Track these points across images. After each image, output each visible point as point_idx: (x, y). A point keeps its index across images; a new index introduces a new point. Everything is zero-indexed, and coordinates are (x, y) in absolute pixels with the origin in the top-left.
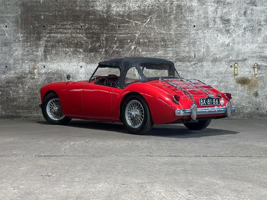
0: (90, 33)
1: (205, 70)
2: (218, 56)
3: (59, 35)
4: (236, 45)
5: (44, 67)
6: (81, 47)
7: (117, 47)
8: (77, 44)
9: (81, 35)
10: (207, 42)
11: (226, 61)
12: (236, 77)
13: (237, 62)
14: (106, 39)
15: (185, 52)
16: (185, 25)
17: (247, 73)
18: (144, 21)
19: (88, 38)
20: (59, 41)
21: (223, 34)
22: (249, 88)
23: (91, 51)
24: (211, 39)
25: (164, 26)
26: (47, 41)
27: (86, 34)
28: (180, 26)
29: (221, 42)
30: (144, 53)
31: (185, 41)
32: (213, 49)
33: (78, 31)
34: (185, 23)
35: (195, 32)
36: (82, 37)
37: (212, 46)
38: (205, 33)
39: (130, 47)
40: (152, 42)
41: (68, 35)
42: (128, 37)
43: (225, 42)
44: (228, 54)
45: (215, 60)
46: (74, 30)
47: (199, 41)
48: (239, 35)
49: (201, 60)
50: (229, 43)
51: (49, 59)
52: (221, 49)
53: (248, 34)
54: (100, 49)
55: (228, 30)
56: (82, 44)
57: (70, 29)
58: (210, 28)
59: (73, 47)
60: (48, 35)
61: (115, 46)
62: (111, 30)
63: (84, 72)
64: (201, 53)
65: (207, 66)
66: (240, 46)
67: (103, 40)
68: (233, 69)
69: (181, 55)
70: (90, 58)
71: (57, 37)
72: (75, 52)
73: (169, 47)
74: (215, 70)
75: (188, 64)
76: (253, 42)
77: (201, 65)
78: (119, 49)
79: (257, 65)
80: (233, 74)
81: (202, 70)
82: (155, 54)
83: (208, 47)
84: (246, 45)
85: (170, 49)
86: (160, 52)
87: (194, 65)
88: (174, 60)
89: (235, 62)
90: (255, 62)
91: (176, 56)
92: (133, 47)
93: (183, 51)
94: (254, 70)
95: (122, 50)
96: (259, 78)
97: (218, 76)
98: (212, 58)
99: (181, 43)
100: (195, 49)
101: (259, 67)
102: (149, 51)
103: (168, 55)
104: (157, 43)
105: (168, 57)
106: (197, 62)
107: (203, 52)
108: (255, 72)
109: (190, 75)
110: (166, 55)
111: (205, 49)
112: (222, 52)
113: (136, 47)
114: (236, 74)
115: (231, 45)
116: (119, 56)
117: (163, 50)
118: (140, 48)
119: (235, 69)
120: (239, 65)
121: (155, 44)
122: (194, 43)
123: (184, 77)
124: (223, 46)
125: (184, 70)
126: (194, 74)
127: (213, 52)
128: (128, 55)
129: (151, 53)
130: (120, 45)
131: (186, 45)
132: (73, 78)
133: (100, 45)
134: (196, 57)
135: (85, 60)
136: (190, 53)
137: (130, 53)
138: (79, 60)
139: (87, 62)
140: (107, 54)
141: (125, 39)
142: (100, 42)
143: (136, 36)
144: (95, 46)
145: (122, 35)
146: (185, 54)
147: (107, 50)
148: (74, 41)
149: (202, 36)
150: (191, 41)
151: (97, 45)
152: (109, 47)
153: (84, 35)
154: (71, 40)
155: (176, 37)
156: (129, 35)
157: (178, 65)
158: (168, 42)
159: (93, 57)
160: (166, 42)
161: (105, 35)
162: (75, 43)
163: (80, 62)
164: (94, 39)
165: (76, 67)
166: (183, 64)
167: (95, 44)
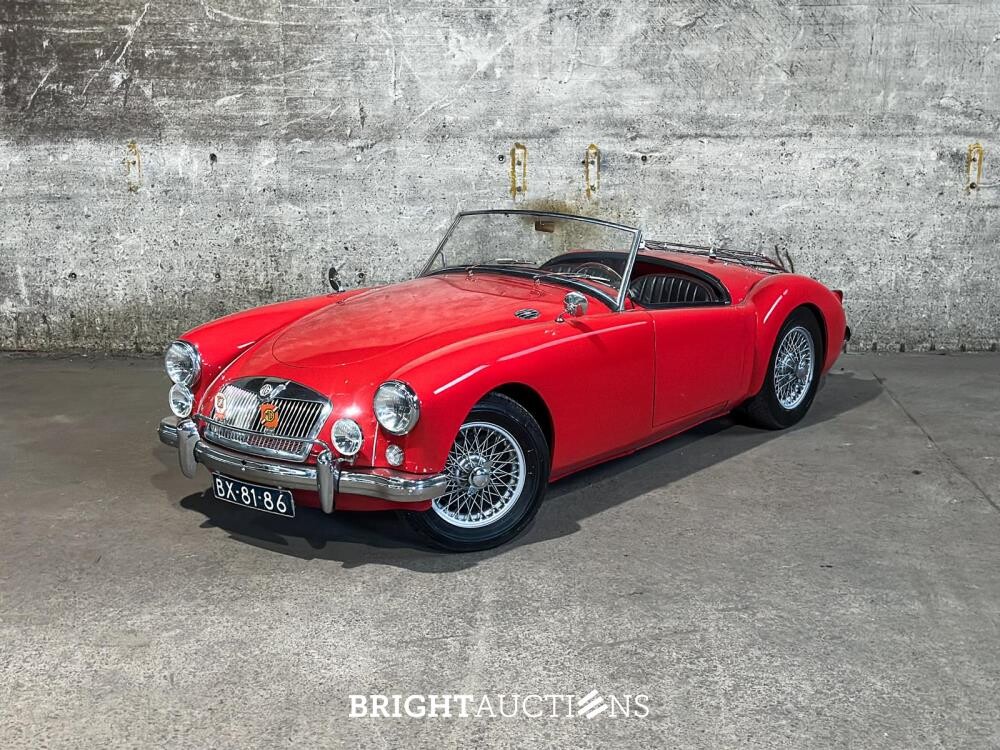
1: (402, 170)
2: (449, 118)
4: (516, 73)
7: (53, 78)
10: (409, 63)
11: (480, 137)
12: (519, 198)
13: (520, 141)
14: (6, 42)
15: (323, 100)
17: (558, 186)
21: (467, 31)
22: (568, 242)
24: (421, 49)
29: (463, 62)
30: (165, 101)
31: (323, 56)
32: (431, 92)
35: (357, 20)
37: (426, 79)
38: (399, 27)
39: (105, 77)
40: (193, 59)
42: (94, 35)
43: (475, 62)
44: (490, 111)
45: (440, 134)
47: (375, 59)
48: (527, 33)
49: (386, 133)
50: (492, 67)
52: (461, 90)
53: (563, 29)
55: (488, 17)
58: (417, 7)
61: (46, 73)
62: (25, 8)
64: (388, 104)
65: (410, 154)
68: (507, 167)
69: (309, 111)
73: (259, 81)
74: (442, 171)
75: (339, 147)
76: (580, 64)
77: (387, 152)
78: (63, 87)
79: (598, 153)
80: (509, 188)
81: (393, 172)
82: (206, 109)
83: (411, 81)
84: (557, 74)
85: (265, 87)
86: (227, 101)
87: (359, 151)
88: (284, 132)
89: (514, 141)
90: (589, 143)
91: (292, 117)
92: (117, 79)
93: (316, 96)
94: (587, 172)
95: (72, 91)
96: (605, 202)
97: (451, 193)
98: (428, 127)
99: (306, 64)
100: (362, 91)
101: (603, 162)
102: (182, 96)
103: (259, 113)
104: (212, 64)
105: (257, 118)
106: (370, 142)
107: (392, 101)
108: (587, 179)
109: (346, 189)
110: (252, 113)
111: (400, 91)
112: (467, 101)
113: (130, 80)
114: (519, 189)
115: (498, 76)
116: (63, 113)
117: (236, 92)
118: (146, 81)
119: (517, 167)
120: (530, 153)
121: (203, 68)
122: (358, 65)
123: (324, 198)
124: (467, 77)
125: (324, 172)
126: (363, 186)
127: (431, 102)
128: (98, 108)
129: (192, 101)
130: (66, 70)
131: (327, 73)
134: (368, 120)
136: (343, 106)
137: (106, 103)
140: (14, 105)
141: (82, 44)
143: (125, 32)
145: (69, 28)
146: (325, 108)
147: (15, 87)
149: (388, 39)
150: (348, 56)
152: (20, 78)
155: (286, 39)
156: (98, 29)
157: (299, 150)
158: (254, 61)
160: (247, 58)
161: (1, 26)
166: (318, 146)
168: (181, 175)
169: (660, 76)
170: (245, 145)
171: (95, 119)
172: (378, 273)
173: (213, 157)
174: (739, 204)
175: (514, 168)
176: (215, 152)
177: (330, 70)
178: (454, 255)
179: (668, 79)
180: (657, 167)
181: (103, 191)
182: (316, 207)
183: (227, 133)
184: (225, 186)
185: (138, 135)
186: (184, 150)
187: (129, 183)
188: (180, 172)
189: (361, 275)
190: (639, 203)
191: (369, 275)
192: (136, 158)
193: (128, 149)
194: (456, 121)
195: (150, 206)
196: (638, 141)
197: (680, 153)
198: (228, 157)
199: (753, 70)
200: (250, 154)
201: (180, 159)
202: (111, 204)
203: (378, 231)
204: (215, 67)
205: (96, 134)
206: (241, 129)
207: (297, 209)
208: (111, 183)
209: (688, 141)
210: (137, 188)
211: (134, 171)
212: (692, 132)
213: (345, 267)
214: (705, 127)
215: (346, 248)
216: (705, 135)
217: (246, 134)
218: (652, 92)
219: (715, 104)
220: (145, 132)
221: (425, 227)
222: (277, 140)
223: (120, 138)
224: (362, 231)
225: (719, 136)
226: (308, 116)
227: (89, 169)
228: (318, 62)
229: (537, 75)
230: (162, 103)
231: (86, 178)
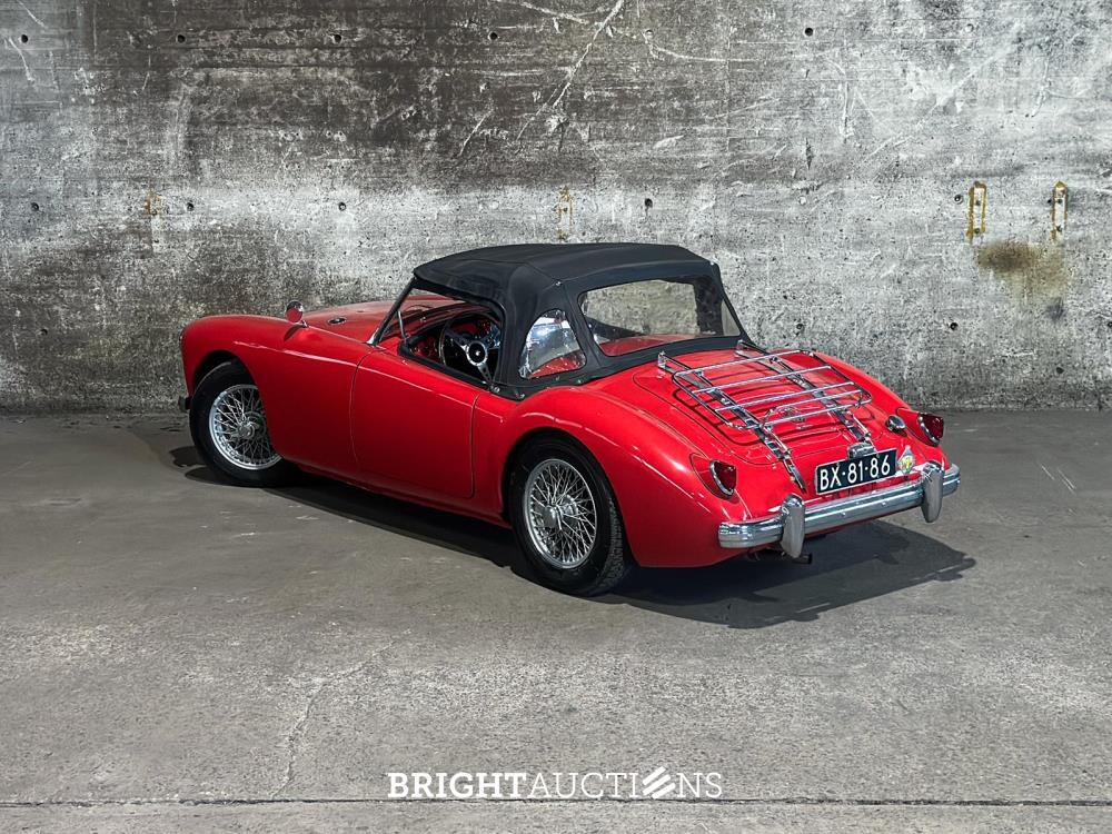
0: (375, 65)
1: (850, 213)
2: (903, 156)
3: (245, 75)
4: (979, 108)
5: (191, 206)
6: (339, 123)
7: (488, 124)
8: (320, 112)
9: (335, 74)
10: (861, 98)
11: (936, 176)
12: (976, 241)
13: (979, 179)
14: (443, 87)
15: (768, 140)
16: (769, 27)
17: (1020, 227)
18: (601, 9)
19: (365, 83)
20: (248, 99)
21: (927, 63)
22: (1030, 289)
23: (380, 138)
25: (682, 33)
26: (198, 100)
27: (359, 67)
28: (750, 29)
29: (921, 96)
30: (602, 144)
31: (770, 93)
32: (886, 129)
33: (325, 55)
34: (769, 18)
35: (809, 55)
36: (340, 80)
37: (879, 115)
38: (853, 61)
39: (542, 120)
40: (634, 100)
41: (285, 74)
42: (533, 78)
43: (934, 96)
44: (948, 149)
45: (892, 174)
46: (306, 53)
47: (826, 95)
48: (993, 66)
49: (834, 173)
50: (953, 101)
51: (208, 175)
52: (918, 127)
53: (1033, 59)
54: (418, 131)
55: (951, 48)
56: (341, 110)
57: (292, 46)
58: (874, 40)
59: (306, 125)
60: (199, 75)
61: (480, 118)
62: (464, 51)
63: (355, 227)
64: (838, 143)
65: (860, 195)
66: (999, 114)
67: (429, 94)
68: (965, 208)
69: (752, 152)
70: (377, 171)
71: (237, 82)
72: (315, 146)
73: (702, 122)
74: (893, 213)
75: (783, 190)
76: (1050, 97)
77: (834, 194)
78: (498, 132)
79: (1066, 192)
80: (966, 230)
81: (839, 215)
82: (645, 152)
83: (865, 117)
84: (1024, 106)
85: (707, 128)
86: (666, 143)
87: (804, 194)
88: (724, 174)
89: (973, 180)
90: (1057, 180)
91: (733, 158)
92: (553, 122)
93: (760, 136)
94: (1053, 211)
95: (507, 136)
96: (1072, 244)
97: (901, 237)
98: (879, 165)
99: (752, 103)
100: (811, 129)
101: (1071, 201)
102: (619, 139)
103: (699, 155)
104: (653, 105)
105: (697, 160)
106: (816, 183)
107: (842, 139)
108: (1053, 219)
109: (786, 233)
110: (692, 155)
111: (851, 129)
112: (923, 138)
113: (567, 123)
114: (977, 231)
115: (959, 110)
116: (496, 159)
117: (676, 134)
118: (583, 125)
119: (975, 207)
120: (991, 192)
121: (643, 109)
122: (807, 104)
123: (764, 244)
124: (925, 113)
125: (766, 216)
126: (807, 230)
127: (884, 139)
128: (532, 154)
129: (630, 144)
130: (502, 115)
131: (773, 112)
132: (309, 251)
133: (419, 112)
134: (815, 160)
135: (358, 176)
136: (790, 145)
137: (540, 148)
138: (333, 178)
139: (364, 184)
140: (446, 152)
141: (520, 88)
142: (417, 101)
143: (565, 73)
144: (398, 120)
145: (507, 71)
146: (770, 148)
147: (448, 132)
148: (309, 97)
149: (841, 74)
150: (796, 93)
151: (404, 116)
152: (454, 124)
153: (350, 72)
154: (295, 95)
155: (732, 77)
156: (537, 71)
157: (739, 194)
158: (697, 100)
159: (390, 164)
160: (690, 98)
161: (436, 71)
162: (315, 109)
163: (336, 186)
164: (391, 90)
165: (322, 205)
166: (761, 189)
167: (398, 112)
168: (614, 222)
170: (684, 189)
171: (528, 165)
172: (818, 324)
173: (648, 202)
175: (972, 209)
176: (651, 197)
177: (778, 109)
178: (902, 303)
181: (532, 240)
182: (754, 253)
183: (665, 176)
184: (659, 233)
185: (571, 180)
186: (618, 195)
187: (560, 231)
188: (613, 218)
189: (800, 326)
191: (808, 326)
192: (567, 205)
193: (560, 196)
194: (910, 159)
198: (664, 202)
200: (686, 198)
201: (613, 206)
203: (820, 278)
204: (655, 108)
205: (528, 180)
206: (680, 172)
207: (735, 256)
208: (541, 231)
210: (568, 236)
211: (565, 218)
213: (783, 317)
215: (785, 297)
217: (683, 177)
220: (580, 177)
221: (872, 273)
222: (716, 183)
223: (553, 184)
224: (803, 278)
226: (750, 157)
227: (519, 216)
228: (765, 100)
229: (1001, 108)
230: (599, 147)
231: (516, 226)
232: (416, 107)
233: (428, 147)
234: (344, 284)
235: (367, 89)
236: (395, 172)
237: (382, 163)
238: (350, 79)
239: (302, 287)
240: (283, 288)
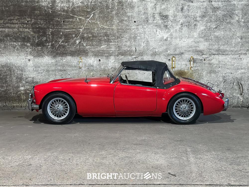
0: (37, 28)
2: (157, 50)
3: (7, 30)
4: (173, 39)
6: (28, 41)
7: (63, 42)
8: (24, 38)
9: (27, 30)
10: (147, 37)
11: (164, 55)
12: (173, 70)
13: (174, 56)
14: (52, 33)
15: (126, 46)
16: (126, 21)
17: (183, 67)
18: (88, 16)
19: (34, 32)
20: (7, 36)
21: (161, 29)
23: (38, 45)
24: (150, 34)
25: (106, 22)
27: (33, 28)
28: (122, 21)
29: (160, 37)
30: (89, 47)
31: (127, 36)
32: (153, 44)
33: (25, 26)
34: (126, 19)
35: (135, 27)
36: (28, 31)
37: (151, 41)
38: (145, 29)
39: (75, 41)
40: (96, 37)
41: (16, 30)
42: (73, 31)
43: (163, 37)
44: (166, 49)
45: (154, 54)
46: (20, 25)
47: (139, 36)
48: (176, 30)
49: (141, 54)
50: (167, 38)
52: (160, 44)
53: (185, 29)
54: (47, 43)
55: (167, 26)
56: (29, 38)
57: (17, 23)
58: (149, 24)
59: (21, 42)
61: (61, 41)
62: (57, 25)
63: (32, 65)
64: (142, 47)
65: (147, 59)
66: (178, 41)
67: (49, 35)
68: (171, 62)
69: (123, 49)
70: (37, 52)
71: (5, 31)
72: (23, 46)
73: (111, 42)
75: (130, 57)
76: (189, 37)
77: (141, 59)
78: (65, 44)
79: (193, 59)
80: (171, 67)
82: (99, 49)
83: (148, 41)
84: (183, 39)
85: (113, 43)
86: (103, 47)
87: (135, 58)
88: (117, 54)
89: (172, 56)
90: (191, 56)
91: (118, 50)
92: (78, 42)
93: (125, 45)
94: (190, 63)
95: (67, 45)
96: (195, 70)
98: (151, 52)
99: (123, 38)
100: (136, 44)
101: (194, 61)
102: (93, 46)
103: (111, 49)
104: (100, 38)
105: (110, 51)
106: (137, 56)
107: (143, 46)
108: (190, 65)
110: (109, 49)
111: (145, 44)
112: (161, 46)
113: (81, 42)
114: (174, 67)
115: (169, 40)
116: (65, 50)
117: (106, 45)
118: (84, 42)
119: (173, 62)
120: (176, 59)
121: (98, 39)
122: (135, 38)
124: (161, 40)
127: (152, 46)
128: (73, 49)
129: (95, 47)
130: (66, 40)
131: (127, 40)
132: (22, 71)
133: (47, 39)
134: (137, 51)
135: (33, 54)
136: (131, 47)
137: (75, 47)
138: (27, 54)
139: (34, 55)
140: (53, 48)
141: (70, 34)
142: (46, 36)
143: (80, 31)
144: (42, 41)
145: (67, 30)
146: (127, 48)
147: (54, 44)
148: (21, 35)
149: (142, 31)
150: (133, 36)
151: (43, 40)
152: (55, 42)
153: (31, 29)
154: (18, 34)
155: (118, 32)
156: (74, 30)
157: (120, 58)
158: (110, 37)
159: (40, 51)
160: (109, 36)
161: (51, 29)
162: (23, 38)
163: (28, 56)
164: (40, 34)
165: (25, 60)
166: (125, 57)
167: (42, 39)
168: (92, 65)
169: (209, 39)
170: (108, 57)
171: (72, 51)
173: (100, 60)
174: (228, 71)
175: (172, 62)
176: (100, 59)
177: (128, 39)
179: (211, 41)
180: (208, 62)
181: (73, 69)
182: (124, 72)
183: (103, 54)
184: (102, 67)
185: (82, 55)
186: (93, 59)
187: (79, 67)
188: (92, 64)
190: (203, 71)
192: (81, 61)
193: (79, 59)
194: (158, 51)
195: (84, 72)
196: (203, 56)
197: (213, 58)
198: (103, 60)
199: (232, 38)
200: (108, 59)
201: (92, 61)
202: (75, 72)
203: (139, 78)
204: (101, 39)
205: (72, 55)
206: (107, 53)
208: (75, 66)
209: (215, 56)
210: (81, 68)
211: (81, 64)
212: (216, 53)
214: (220, 52)
216: (220, 54)
217: (108, 54)
218: (206, 44)
219: (222, 46)
220: (84, 54)
221: (150, 77)
222: (115, 56)
223: (78, 56)
224: (135, 78)
225: (223, 54)
226: (123, 50)
227: (70, 63)
228: (126, 37)
229: (178, 40)
230: (88, 47)
231: (69, 65)
232: (46, 38)
233: (49, 47)
234: (30, 78)
235: (35, 33)
236: (41, 53)
237: (38, 51)
238: (31, 31)
239: (20, 79)
240: (16, 79)
